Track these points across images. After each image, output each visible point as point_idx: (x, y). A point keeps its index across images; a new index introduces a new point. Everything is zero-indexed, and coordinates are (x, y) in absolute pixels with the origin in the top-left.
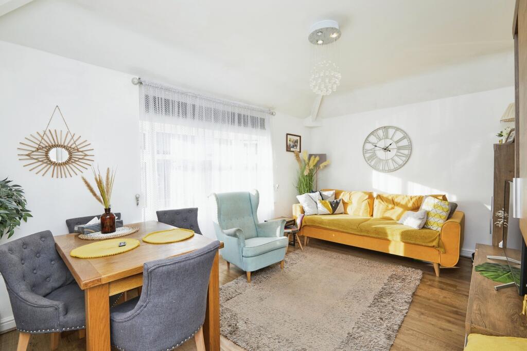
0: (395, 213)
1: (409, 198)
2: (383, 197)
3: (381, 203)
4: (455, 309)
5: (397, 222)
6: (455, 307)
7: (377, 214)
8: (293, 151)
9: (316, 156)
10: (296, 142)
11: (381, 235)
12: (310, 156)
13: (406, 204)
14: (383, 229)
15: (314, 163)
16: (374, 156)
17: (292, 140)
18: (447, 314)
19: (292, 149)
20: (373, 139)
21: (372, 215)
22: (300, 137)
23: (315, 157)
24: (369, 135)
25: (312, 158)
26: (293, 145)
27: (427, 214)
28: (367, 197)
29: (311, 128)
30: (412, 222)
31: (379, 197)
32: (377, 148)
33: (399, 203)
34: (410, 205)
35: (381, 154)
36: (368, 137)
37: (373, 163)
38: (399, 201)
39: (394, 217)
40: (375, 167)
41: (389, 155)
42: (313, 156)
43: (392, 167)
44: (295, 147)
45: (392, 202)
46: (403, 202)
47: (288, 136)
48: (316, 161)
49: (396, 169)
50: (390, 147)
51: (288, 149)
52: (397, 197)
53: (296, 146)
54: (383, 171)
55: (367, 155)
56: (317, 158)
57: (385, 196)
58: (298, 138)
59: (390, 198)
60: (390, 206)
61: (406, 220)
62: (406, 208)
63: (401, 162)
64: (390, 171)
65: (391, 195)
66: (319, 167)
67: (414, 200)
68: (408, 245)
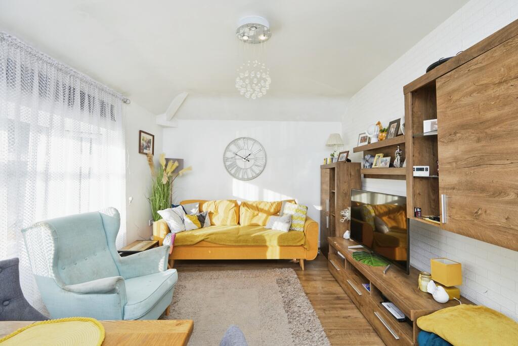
0: (260, 218)
1: (270, 204)
2: (248, 204)
3: (247, 211)
4: (336, 296)
5: (265, 227)
6: (334, 294)
7: (244, 222)
8: (146, 154)
9: (174, 160)
10: (149, 142)
11: (261, 243)
12: (167, 160)
13: (269, 209)
14: (261, 236)
15: (172, 170)
16: (234, 165)
17: (145, 139)
18: (335, 302)
19: (145, 151)
20: (233, 148)
21: (239, 223)
22: (153, 136)
23: (174, 162)
24: (230, 144)
25: (170, 164)
26: (146, 145)
27: (291, 217)
28: (234, 205)
29: (163, 127)
30: (279, 226)
31: (245, 204)
32: (237, 157)
33: (263, 209)
34: (272, 210)
35: (241, 163)
36: (228, 146)
37: (233, 172)
38: (262, 207)
39: (260, 223)
40: (234, 176)
41: (248, 165)
42: (171, 161)
43: (250, 176)
44: (148, 149)
45: (256, 208)
46: (266, 208)
47: (142, 134)
48: (174, 167)
49: (254, 178)
50: (249, 157)
51: (141, 151)
52: (260, 204)
53: (149, 147)
54: (243, 179)
55: (228, 163)
56: (176, 164)
57: (250, 203)
58: (151, 138)
59: (254, 205)
60: (256, 212)
61: (274, 225)
62: (269, 213)
63: (258, 172)
64: (249, 179)
65: (254, 202)
66: (178, 174)
67: (274, 206)
68: (283, 247)
